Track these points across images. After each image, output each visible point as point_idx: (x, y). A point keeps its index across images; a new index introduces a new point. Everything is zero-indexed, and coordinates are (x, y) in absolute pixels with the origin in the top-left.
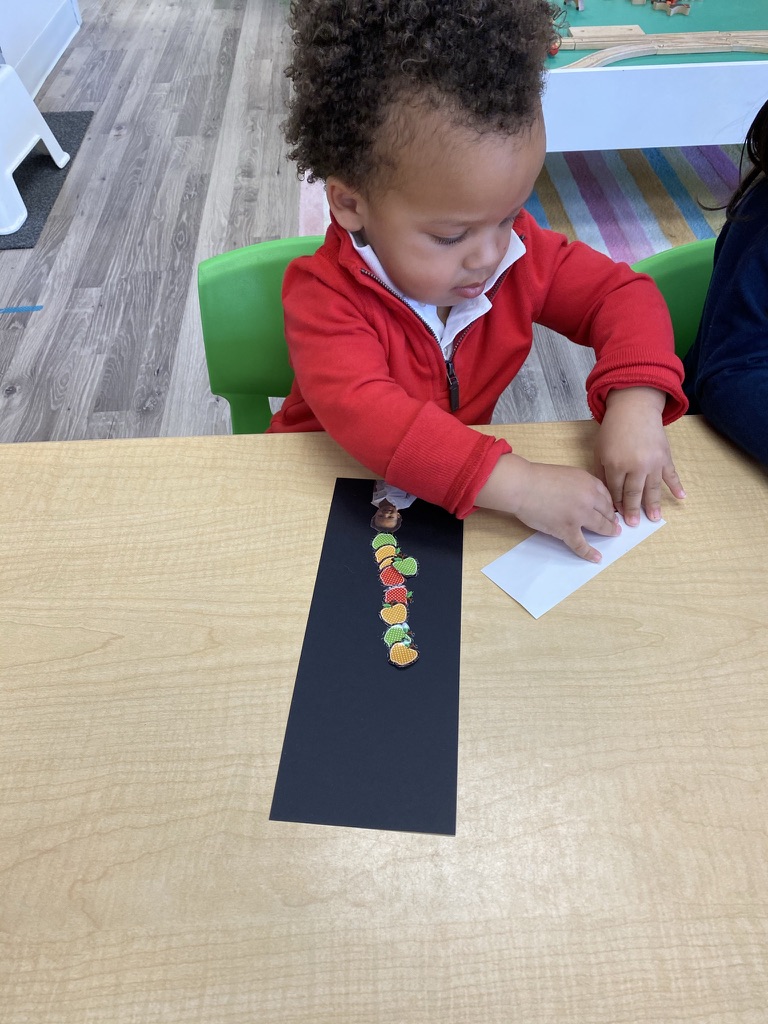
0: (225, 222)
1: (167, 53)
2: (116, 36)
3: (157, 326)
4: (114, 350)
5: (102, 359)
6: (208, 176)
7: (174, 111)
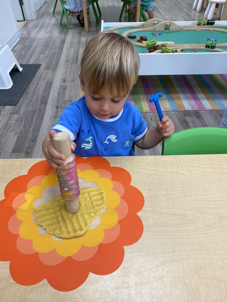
0: (56, 95)
1: (44, 46)
2: (30, 41)
3: (34, 127)
4: (20, 134)
5: (16, 137)
6: (53, 82)
7: (45, 63)
